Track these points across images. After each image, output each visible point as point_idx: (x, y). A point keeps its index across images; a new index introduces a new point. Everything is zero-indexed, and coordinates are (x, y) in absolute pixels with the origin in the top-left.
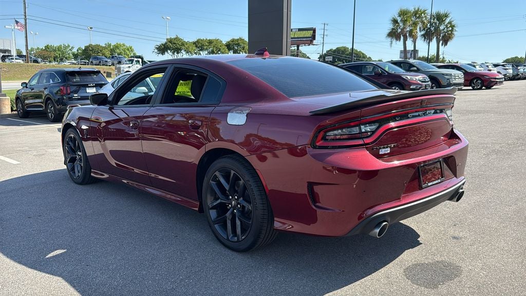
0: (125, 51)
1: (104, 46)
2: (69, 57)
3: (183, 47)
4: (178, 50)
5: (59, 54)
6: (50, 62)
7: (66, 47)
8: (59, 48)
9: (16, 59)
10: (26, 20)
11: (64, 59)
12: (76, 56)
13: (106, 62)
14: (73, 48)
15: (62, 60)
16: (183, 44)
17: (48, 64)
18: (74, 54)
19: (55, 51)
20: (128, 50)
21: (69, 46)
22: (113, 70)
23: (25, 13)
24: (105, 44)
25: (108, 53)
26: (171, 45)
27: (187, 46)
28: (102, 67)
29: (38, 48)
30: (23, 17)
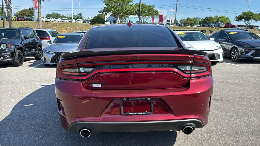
0: (224, 20)
1: (214, 17)
2: (197, 23)
3: (252, 17)
4: (247, 19)
5: (193, 22)
6: (188, 26)
7: (197, 18)
8: (194, 19)
9: (171, 24)
10: (177, 7)
11: (195, 24)
12: (200, 23)
13: (212, 25)
14: (200, 19)
15: (194, 25)
16: (252, 15)
17: (187, 26)
18: (199, 22)
19: (191, 20)
20: (226, 19)
21: (198, 18)
22: (214, 29)
23: (177, 3)
24: (215, 16)
25: (215, 21)
26: (244, 16)
27: (254, 16)
28: (209, 28)
29: (185, 19)
30: (176, 5)
